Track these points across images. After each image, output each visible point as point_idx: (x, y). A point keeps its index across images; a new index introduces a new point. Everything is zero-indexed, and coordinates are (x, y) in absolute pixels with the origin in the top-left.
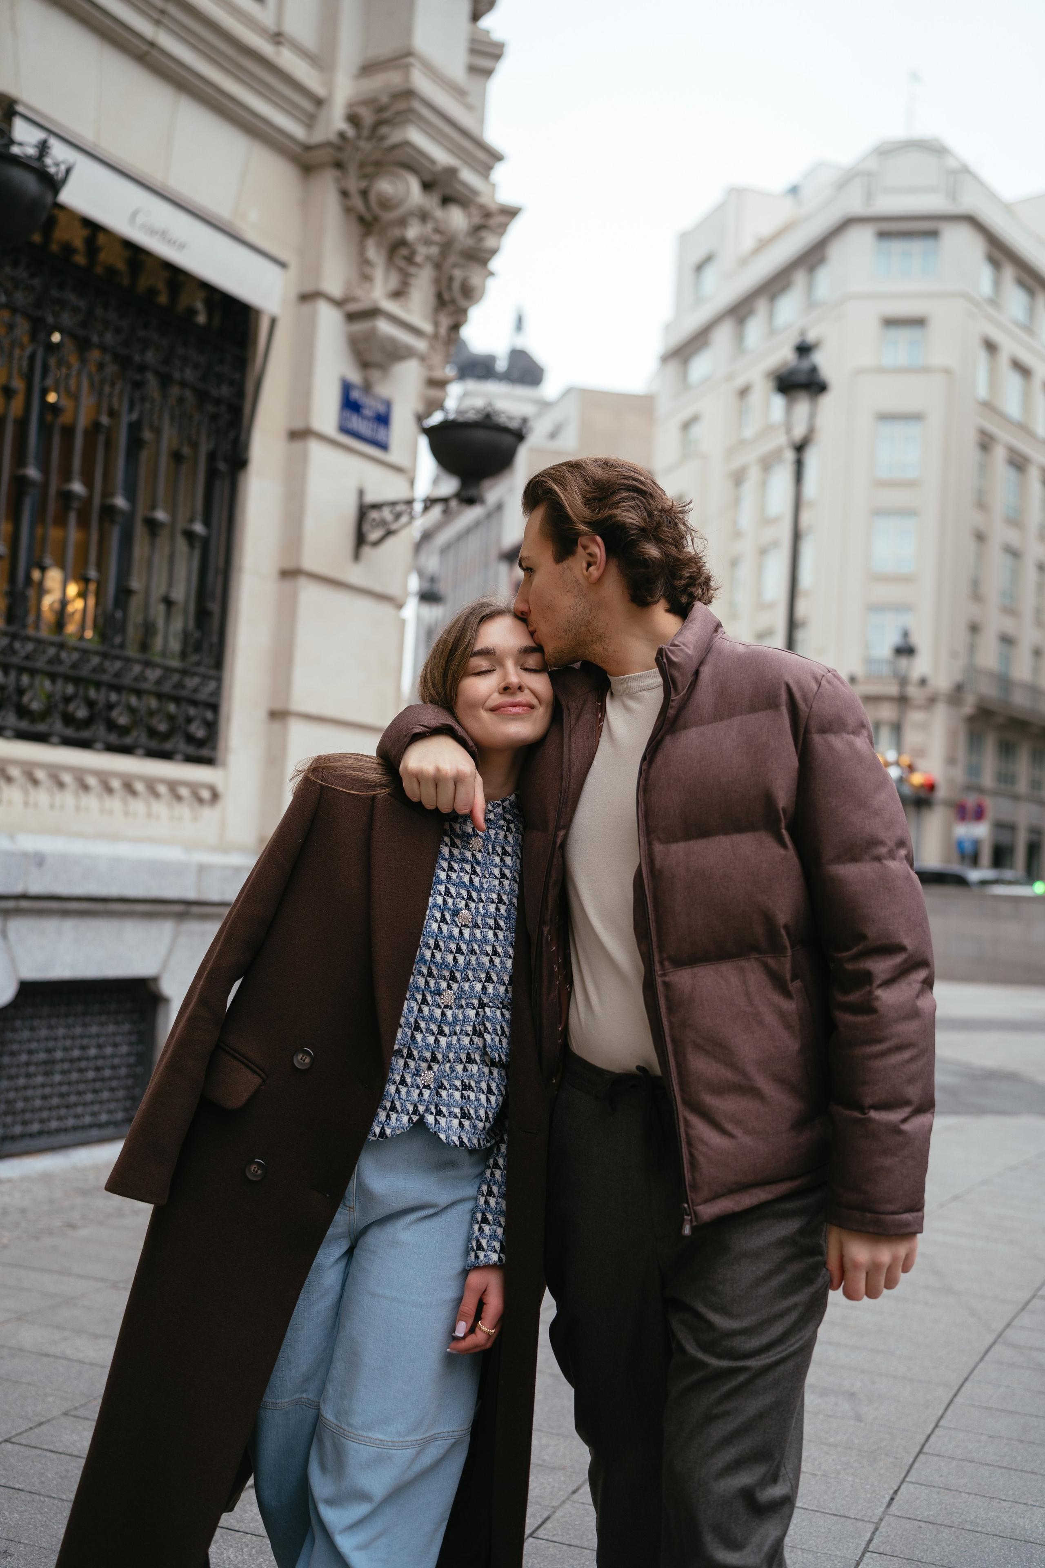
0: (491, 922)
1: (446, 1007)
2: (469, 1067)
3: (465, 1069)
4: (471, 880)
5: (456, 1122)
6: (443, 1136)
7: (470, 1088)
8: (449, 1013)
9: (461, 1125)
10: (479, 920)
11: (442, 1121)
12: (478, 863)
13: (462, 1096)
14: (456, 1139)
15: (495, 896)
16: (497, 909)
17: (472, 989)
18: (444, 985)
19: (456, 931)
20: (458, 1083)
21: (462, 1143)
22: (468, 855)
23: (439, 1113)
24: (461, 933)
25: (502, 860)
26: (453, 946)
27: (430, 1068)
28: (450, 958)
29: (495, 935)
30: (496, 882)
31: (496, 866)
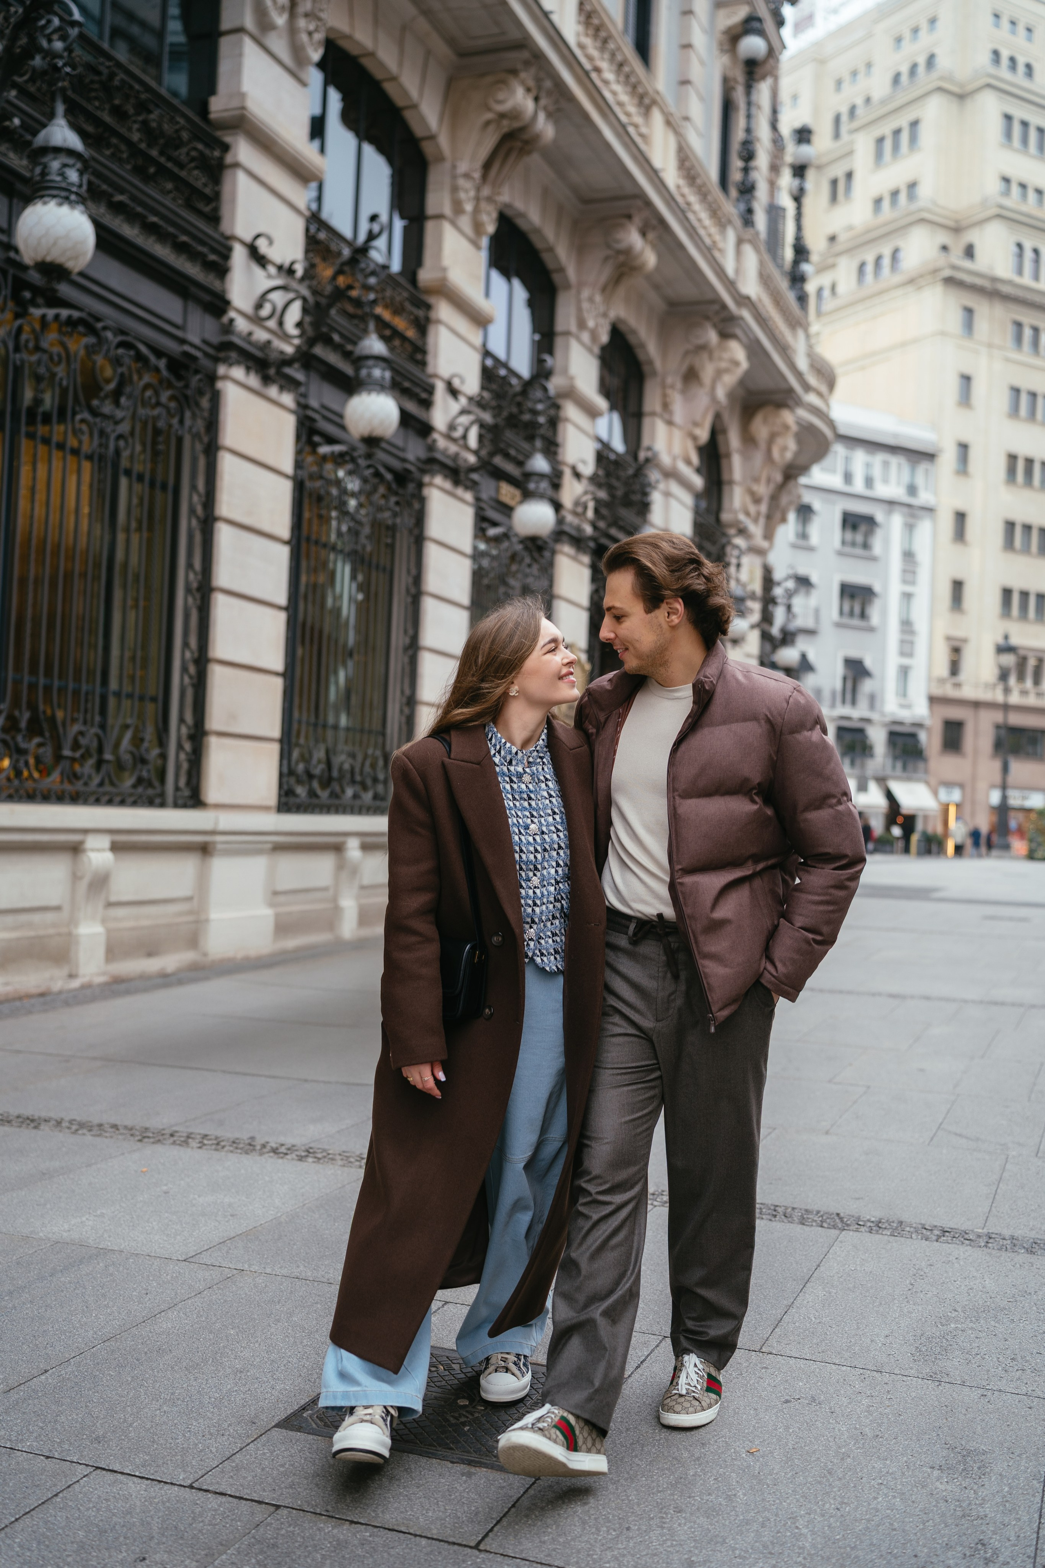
0: (553, 828)
1: (535, 887)
2: (554, 922)
3: (552, 924)
4: (530, 805)
5: (552, 958)
6: (548, 969)
7: (556, 935)
8: (538, 891)
9: (555, 958)
10: (544, 829)
11: (545, 959)
12: (531, 792)
13: (553, 941)
14: (554, 968)
15: (550, 811)
16: (554, 819)
17: (549, 873)
18: (531, 874)
19: (531, 839)
20: (549, 933)
21: (558, 968)
22: (523, 786)
23: (542, 954)
24: (534, 839)
25: (546, 785)
26: (532, 849)
27: (531, 927)
28: (532, 857)
29: (558, 836)
30: (547, 802)
31: (544, 790)
